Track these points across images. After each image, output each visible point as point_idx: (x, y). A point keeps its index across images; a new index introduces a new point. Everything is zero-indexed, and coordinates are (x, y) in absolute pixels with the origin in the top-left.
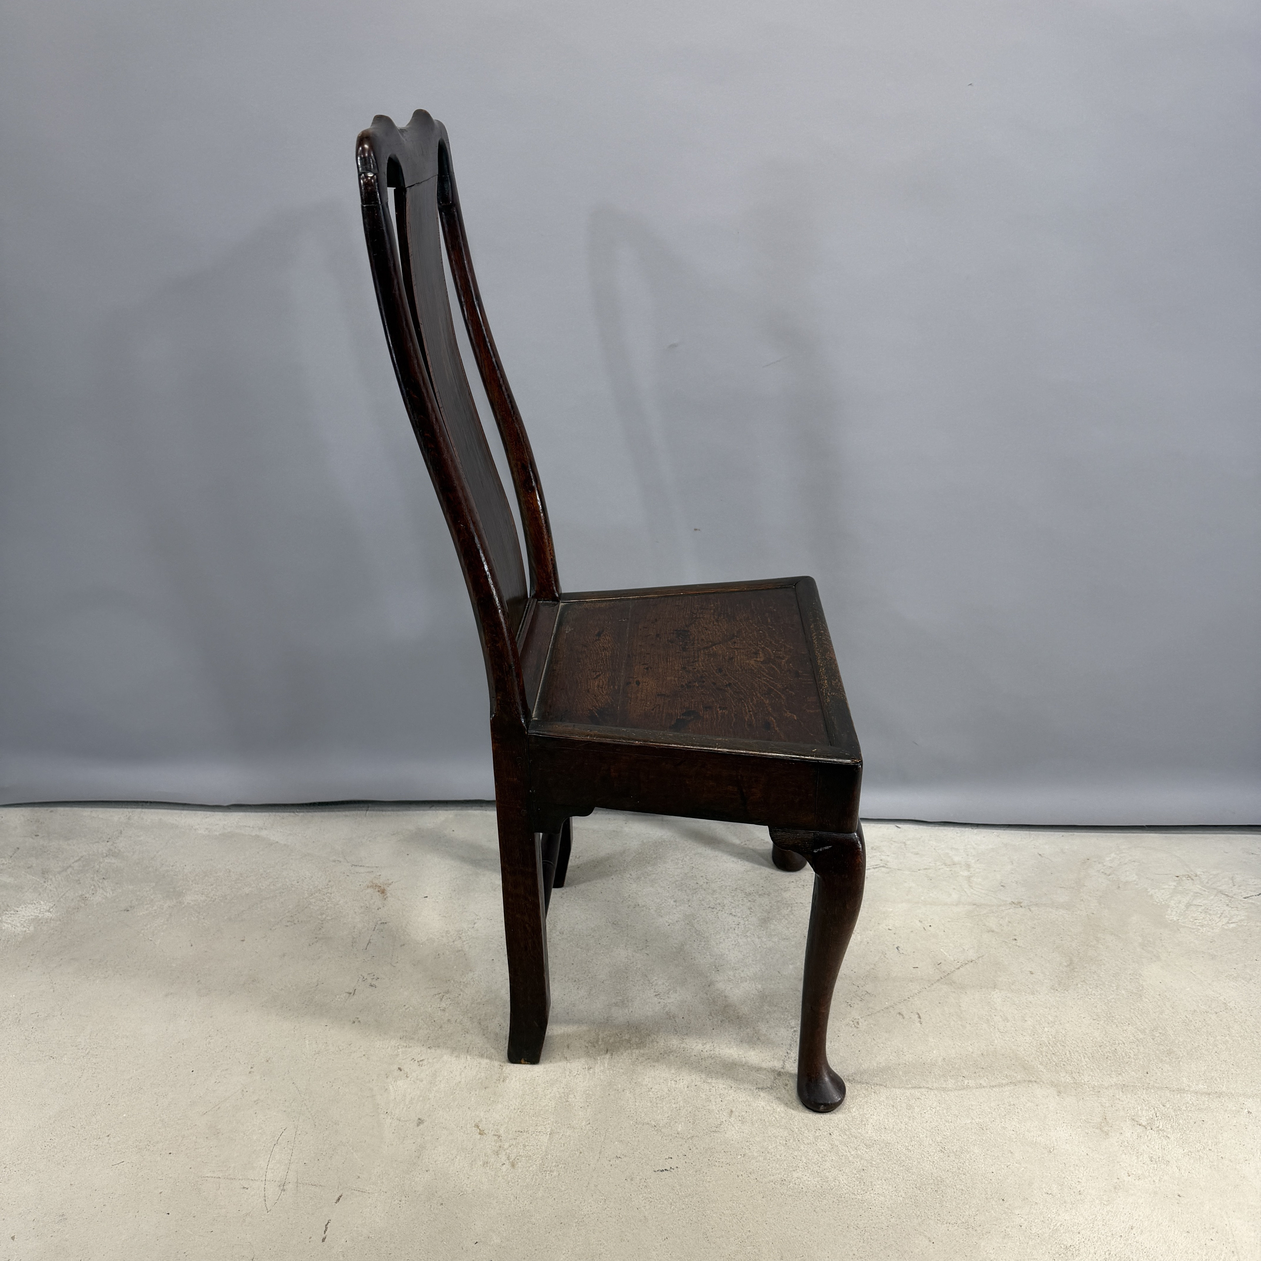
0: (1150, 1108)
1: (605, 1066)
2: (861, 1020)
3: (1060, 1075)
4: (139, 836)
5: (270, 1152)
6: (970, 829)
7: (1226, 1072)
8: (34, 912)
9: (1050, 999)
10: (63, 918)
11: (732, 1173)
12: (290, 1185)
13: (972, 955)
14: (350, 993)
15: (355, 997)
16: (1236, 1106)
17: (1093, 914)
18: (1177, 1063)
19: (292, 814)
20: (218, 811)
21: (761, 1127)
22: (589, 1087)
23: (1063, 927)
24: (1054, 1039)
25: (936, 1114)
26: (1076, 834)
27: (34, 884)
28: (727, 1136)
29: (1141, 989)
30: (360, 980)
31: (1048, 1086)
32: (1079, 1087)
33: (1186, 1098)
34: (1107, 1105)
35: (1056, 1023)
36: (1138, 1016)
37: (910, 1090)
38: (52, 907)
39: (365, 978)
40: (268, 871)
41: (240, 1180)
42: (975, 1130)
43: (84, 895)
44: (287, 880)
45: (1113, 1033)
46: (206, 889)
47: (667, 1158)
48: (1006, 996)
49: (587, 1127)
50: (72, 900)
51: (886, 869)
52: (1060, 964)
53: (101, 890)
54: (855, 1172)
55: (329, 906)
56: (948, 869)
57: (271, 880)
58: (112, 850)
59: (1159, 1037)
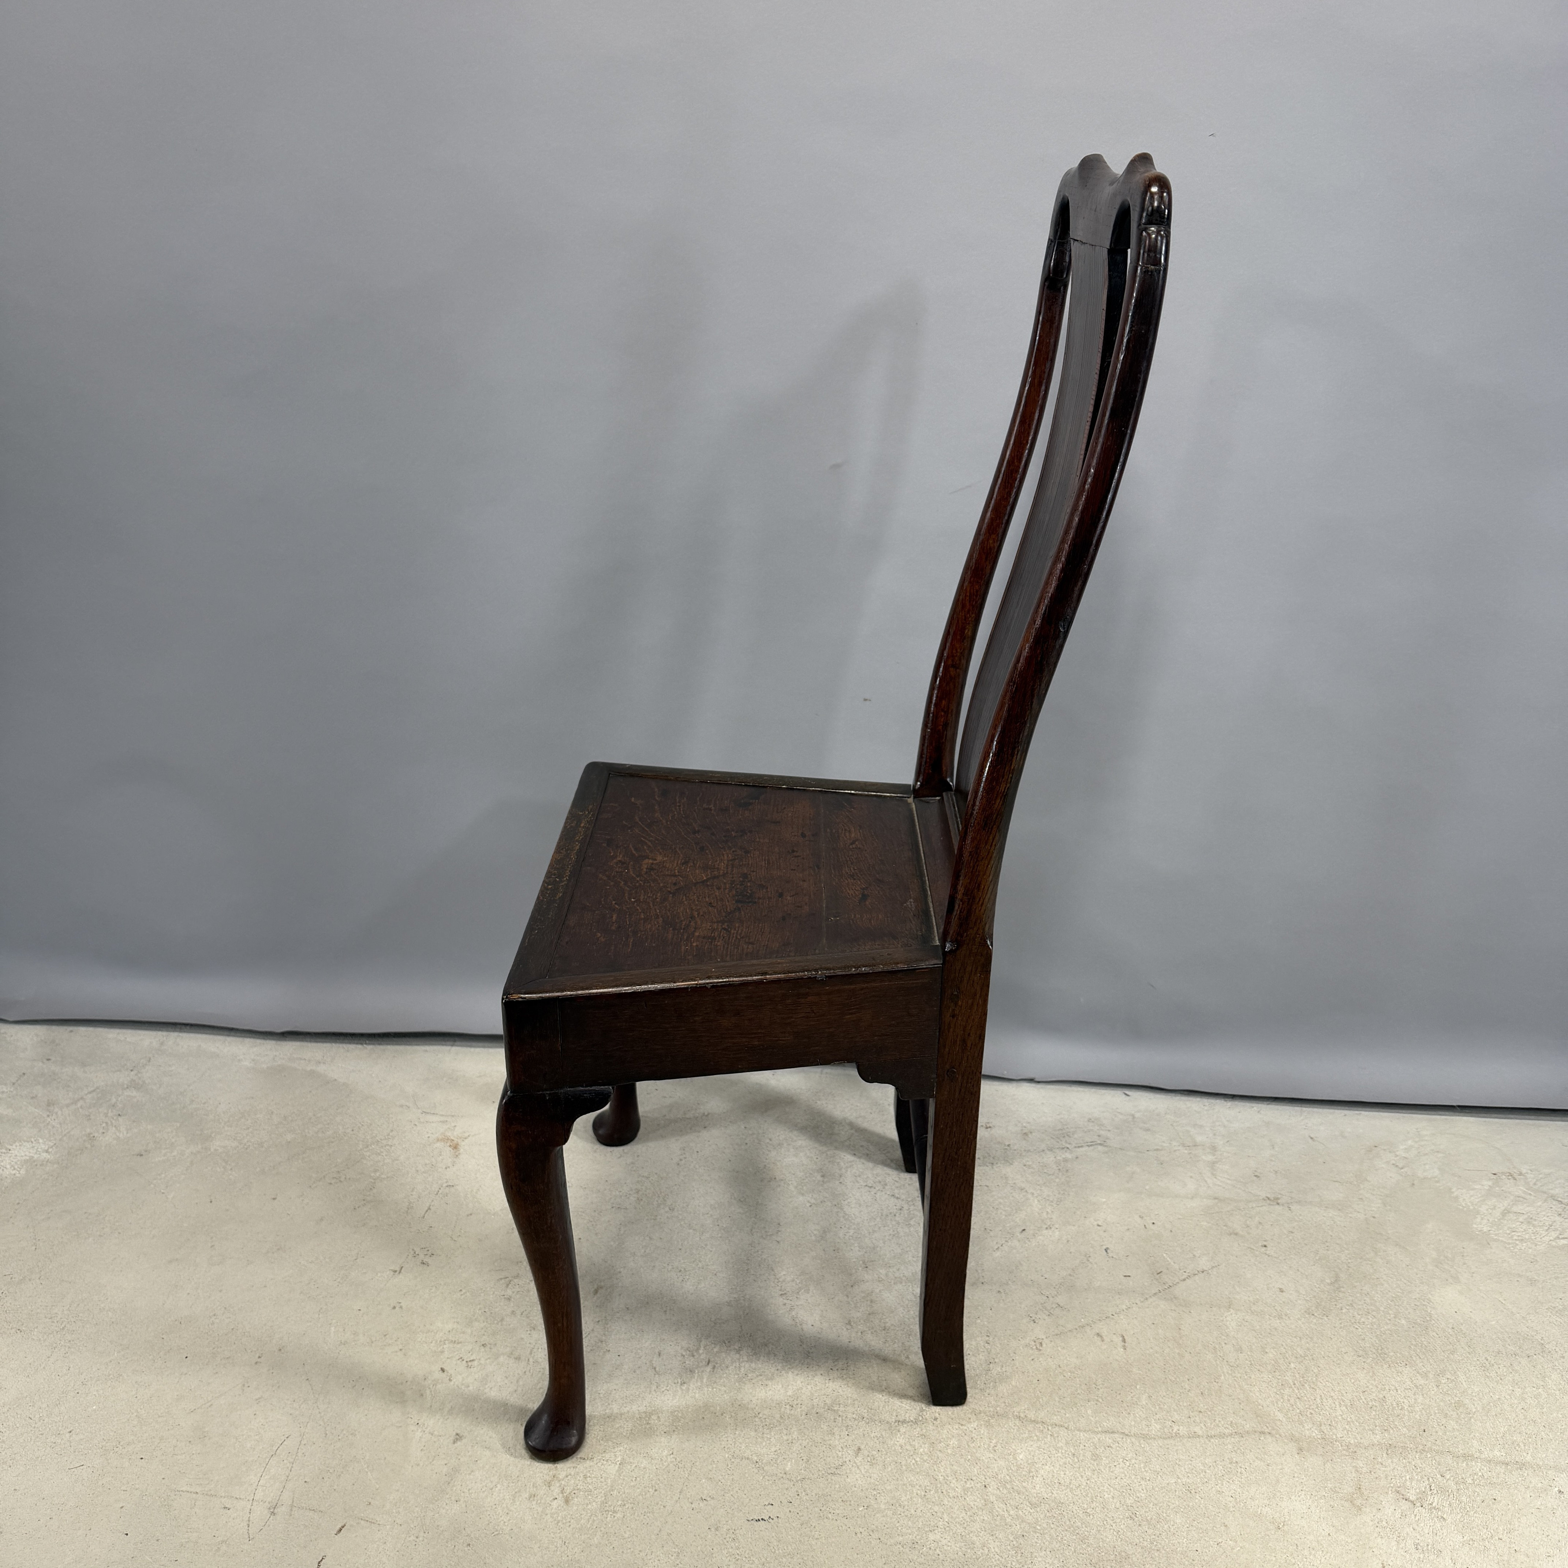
0: (1422, 1478)
1: (702, 1382)
2: (1046, 1341)
3: (1303, 1427)
4: (170, 1066)
5: (265, 1466)
6: (1223, 1101)
7: (1534, 1436)
8: (30, 1152)
9: (1302, 1326)
10: (63, 1160)
11: (849, 1530)
12: (283, 1508)
13: (1204, 1263)
14: (395, 1271)
15: (400, 1277)
16: (1543, 1481)
17: (1374, 1217)
18: (1466, 1420)
19: (360, 1046)
20: (270, 1039)
21: (895, 1471)
22: (679, 1407)
23: (1331, 1233)
24: (1301, 1379)
25: (1130, 1468)
26: (1363, 1113)
27: (35, 1118)
28: (849, 1481)
29: (1428, 1319)
30: (410, 1256)
31: (1286, 1441)
32: (1328, 1444)
33: (1474, 1468)
34: (1364, 1470)
35: (1306, 1358)
36: (1420, 1354)
37: (1099, 1436)
38: (52, 1147)
39: (417, 1253)
40: (319, 1115)
41: (222, 1497)
42: (1181, 1492)
43: (91, 1134)
44: (341, 1128)
45: (1383, 1376)
46: (240, 1133)
47: (767, 1504)
48: (1244, 1320)
49: (669, 1457)
50: (78, 1139)
51: (1104, 1148)
52: (1322, 1281)
53: (114, 1128)
54: (1011, 1539)
55: (386, 1162)
56: (1186, 1152)
57: (319, 1126)
58: (134, 1081)
59: (1445, 1383)
